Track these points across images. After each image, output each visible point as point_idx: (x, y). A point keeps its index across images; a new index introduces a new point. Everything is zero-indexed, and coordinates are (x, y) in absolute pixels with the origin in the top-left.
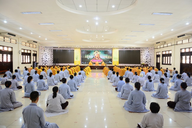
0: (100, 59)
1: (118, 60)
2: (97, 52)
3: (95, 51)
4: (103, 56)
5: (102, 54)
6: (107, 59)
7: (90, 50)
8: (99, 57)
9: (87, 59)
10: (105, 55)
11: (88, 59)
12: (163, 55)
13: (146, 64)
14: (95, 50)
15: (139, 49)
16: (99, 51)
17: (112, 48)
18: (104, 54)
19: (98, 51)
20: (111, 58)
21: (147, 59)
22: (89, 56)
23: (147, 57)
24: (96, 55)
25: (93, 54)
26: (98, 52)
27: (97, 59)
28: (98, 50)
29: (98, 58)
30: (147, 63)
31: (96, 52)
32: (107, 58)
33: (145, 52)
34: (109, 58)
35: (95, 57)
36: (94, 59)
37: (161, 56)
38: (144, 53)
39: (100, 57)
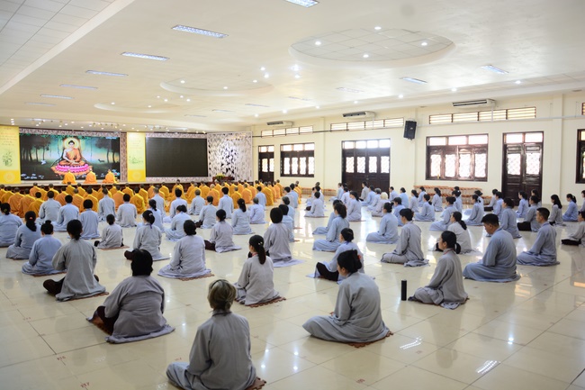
0: (82, 162)
1: (142, 167)
2: (72, 141)
3: (66, 137)
4: (93, 153)
5: (89, 148)
6: (106, 165)
7: (50, 133)
8: (78, 157)
9: (37, 162)
10: (99, 150)
11: (44, 162)
12: (283, 155)
13: (227, 175)
14: (66, 133)
15: (202, 137)
16: (80, 137)
17: (125, 130)
18: (94, 148)
19: (75, 137)
20: (117, 159)
21: (228, 164)
22: (46, 152)
23: (231, 158)
24: (69, 150)
25: (61, 148)
26: (74, 140)
27: (73, 162)
28: (77, 134)
29: (78, 159)
30: (230, 173)
31: (69, 140)
32: (106, 161)
33: (223, 145)
34: (111, 160)
35: (68, 156)
36: (63, 163)
37: (277, 156)
38: (218, 148)
39: (81, 158)
